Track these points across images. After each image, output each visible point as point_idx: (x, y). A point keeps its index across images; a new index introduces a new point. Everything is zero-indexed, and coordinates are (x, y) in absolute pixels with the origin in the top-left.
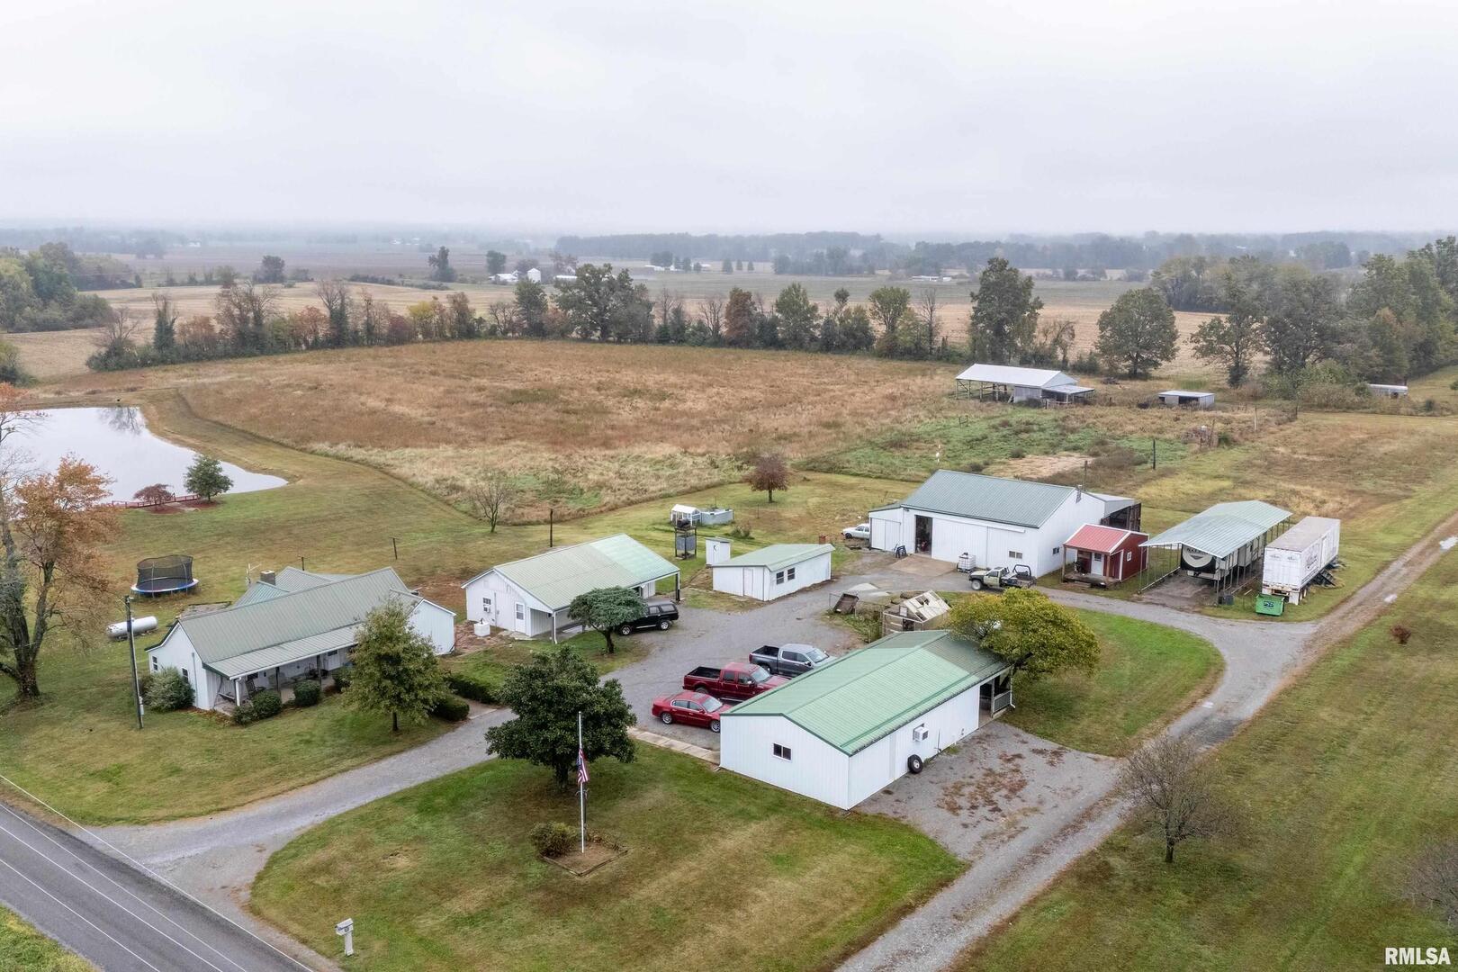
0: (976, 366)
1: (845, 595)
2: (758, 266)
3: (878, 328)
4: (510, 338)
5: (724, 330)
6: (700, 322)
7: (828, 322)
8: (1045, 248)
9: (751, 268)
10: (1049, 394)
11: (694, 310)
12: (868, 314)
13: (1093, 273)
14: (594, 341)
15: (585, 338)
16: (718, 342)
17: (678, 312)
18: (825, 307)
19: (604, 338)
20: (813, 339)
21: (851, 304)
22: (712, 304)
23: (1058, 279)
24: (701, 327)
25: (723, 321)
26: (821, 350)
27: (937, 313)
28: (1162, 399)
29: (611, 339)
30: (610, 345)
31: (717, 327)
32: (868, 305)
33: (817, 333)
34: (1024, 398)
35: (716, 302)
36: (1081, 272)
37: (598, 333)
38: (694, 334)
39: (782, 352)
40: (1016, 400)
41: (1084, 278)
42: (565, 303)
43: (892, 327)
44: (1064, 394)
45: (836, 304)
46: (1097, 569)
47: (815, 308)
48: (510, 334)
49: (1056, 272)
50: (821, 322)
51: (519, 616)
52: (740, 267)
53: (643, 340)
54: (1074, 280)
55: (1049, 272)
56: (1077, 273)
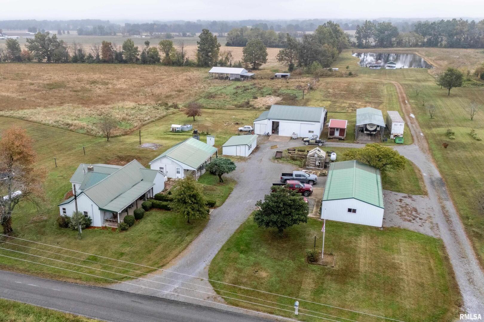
0: (214, 68)
1: (277, 152)
2: (71, 32)
3: (162, 55)
4: (6, 63)
5: (101, 57)
6: (90, 54)
7: (143, 53)
8: (171, 26)
9: (68, 33)
10: (242, 76)
11: (88, 50)
12: (158, 50)
13: (192, 34)
14: (43, 63)
15: (40, 61)
16: (98, 61)
17: (80, 51)
18: (141, 48)
19: (49, 61)
20: (138, 59)
21: (151, 46)
22: (95, 47)
23: (180, 36)
24: (90, 56)
25: (100, 53)
26: (142, 63)
27: (185, 49)
28: (276, 76)
29: (52, 61)
30: (52, 64)
31: (98, 56)
32: (158, 47)
33: (139, 57)
34: (234, 78)
35: (97, 46)
36: (188, 34)
37: (46, 60)
38: (88, 59)
39: (126, 64)
40: (231, 79)
41: (189, 36)
42: (31, 48)
43: (167, 55)
44: (248, 76)
45: (145, 46)
46: (337, 134)
47: (137, 48)
48: (7, 61)
49: (179, 34)
50: (140, 53)
51: (178, 172)
52: (64, 33)
53: (66, 62)
54: (186, 36)
55: (177, 34)
56: (186, 34)
